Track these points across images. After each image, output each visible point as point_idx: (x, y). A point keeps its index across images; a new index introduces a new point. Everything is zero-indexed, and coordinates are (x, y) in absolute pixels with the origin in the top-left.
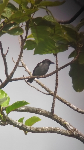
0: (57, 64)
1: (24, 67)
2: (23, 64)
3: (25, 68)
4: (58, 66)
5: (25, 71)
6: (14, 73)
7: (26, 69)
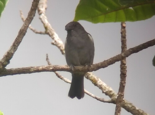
0: (124, 25)
1: (48, 34)
2: (46, 28)
3: (51, 36)
4: (125, 31)
5: (53, 44)
6: (12, 54)
7: (53, 39)
